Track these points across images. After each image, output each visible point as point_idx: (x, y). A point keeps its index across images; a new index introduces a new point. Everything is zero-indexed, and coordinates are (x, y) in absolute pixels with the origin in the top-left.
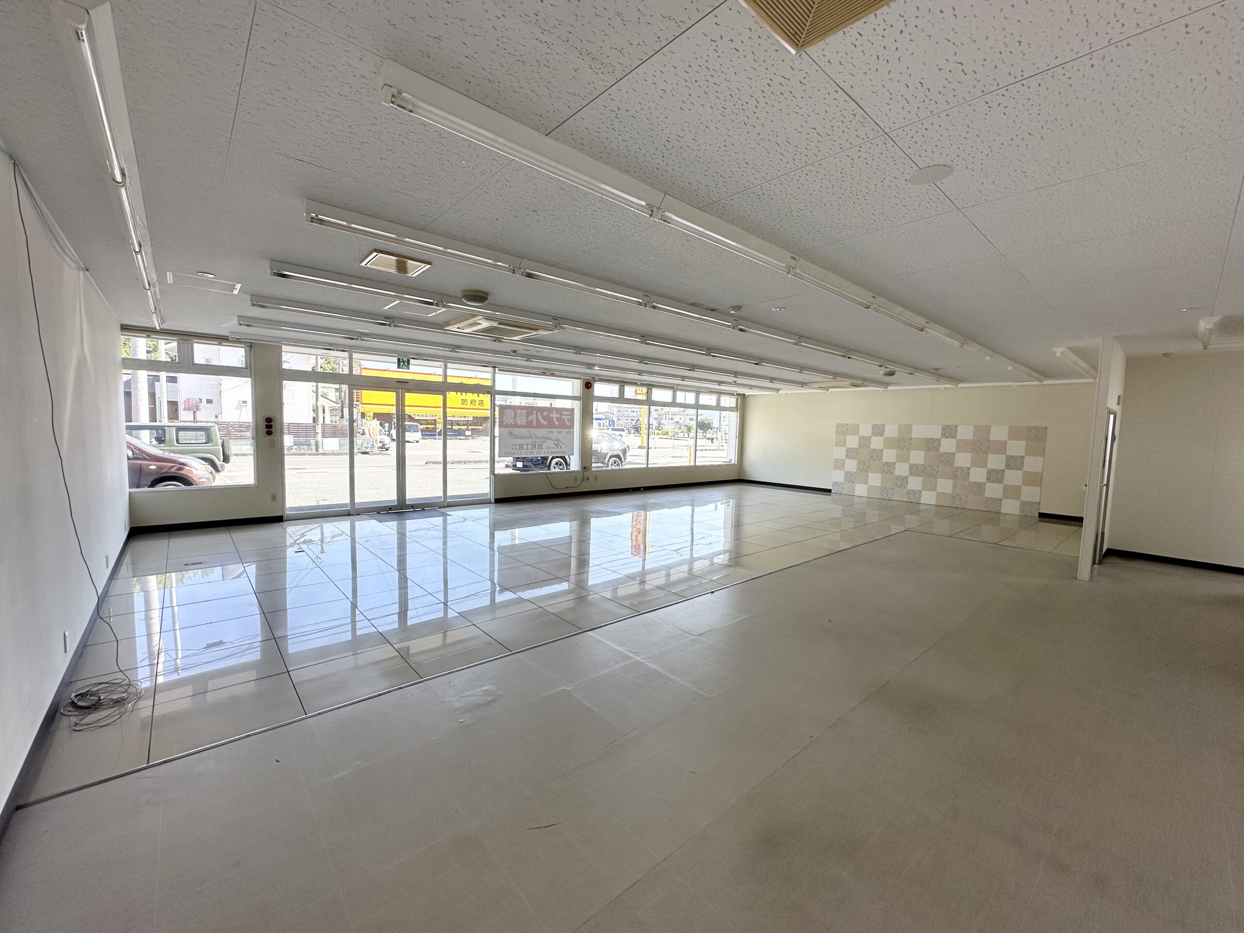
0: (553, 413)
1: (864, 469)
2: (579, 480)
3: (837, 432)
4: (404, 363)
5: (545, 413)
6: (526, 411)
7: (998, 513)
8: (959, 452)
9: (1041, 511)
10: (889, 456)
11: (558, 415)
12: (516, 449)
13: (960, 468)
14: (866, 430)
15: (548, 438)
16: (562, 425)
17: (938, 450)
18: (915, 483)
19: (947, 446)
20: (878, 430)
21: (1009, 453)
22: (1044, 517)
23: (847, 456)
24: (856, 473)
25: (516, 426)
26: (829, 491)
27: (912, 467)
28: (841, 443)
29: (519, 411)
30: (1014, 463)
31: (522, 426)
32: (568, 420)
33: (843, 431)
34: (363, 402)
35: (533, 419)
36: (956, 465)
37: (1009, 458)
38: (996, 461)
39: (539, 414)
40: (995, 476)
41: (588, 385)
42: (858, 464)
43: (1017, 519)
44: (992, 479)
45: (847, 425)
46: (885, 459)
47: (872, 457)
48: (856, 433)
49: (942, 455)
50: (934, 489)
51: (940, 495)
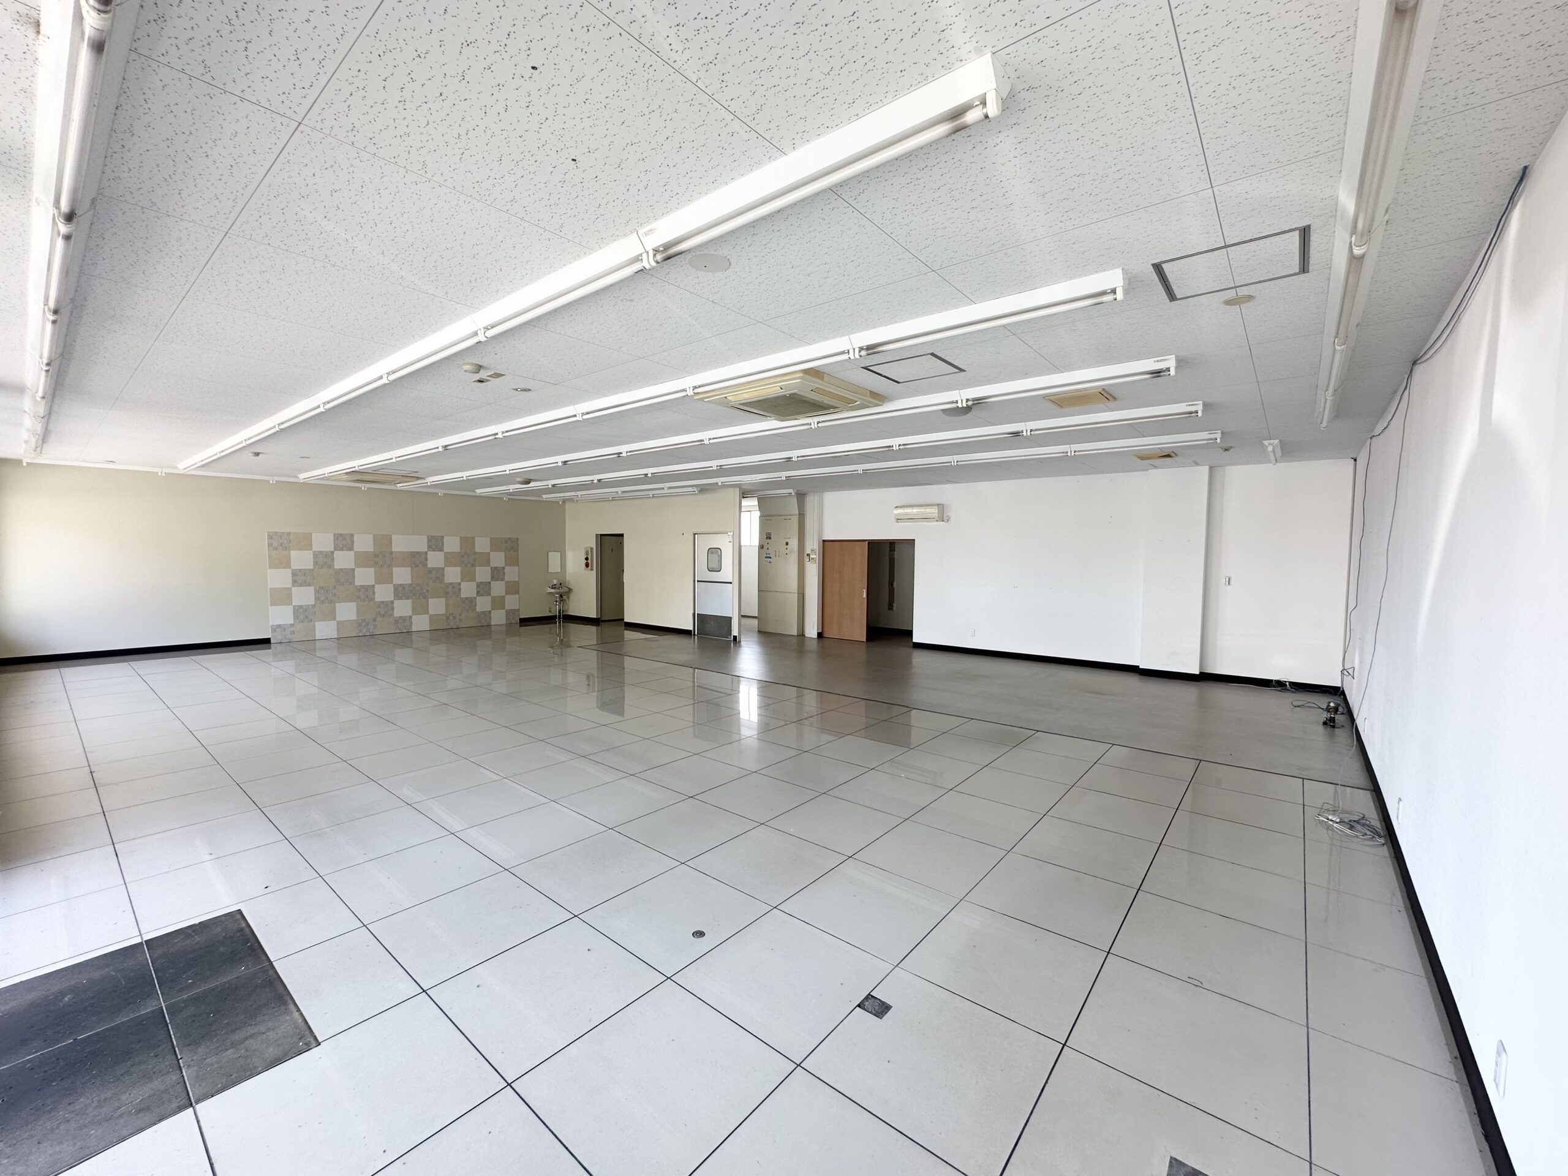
1: (327, 599)
3: (270, 545)
7: (489, 626)
8: (448, 566)
9: (522, 617)
10: (365, 576)
13: (451, 583)
14: (323, 542)
17: (426, 565)
18: (403, 608)
19: (435, 560)
20: (344, 542)
21: (492, 565)
22: (525, 622)
23: (294, 582)
24: (314, 606)
26: (267, 641)
27: (397, 588)
28: (279, 562)
30: (497, 574)
33: (280, 544)
36: (446, 581)
37: (494, 569)
38: (483, 574)
40: (483, 589)
42: (317, 592)
43: (505, 628)
44: (482, 592)
45: (289, 534)
46: (358, 582)
47: (337, 581)
48: (309, 546)
49: (430, 571)
50: (426, 611)
51: (433, 619)
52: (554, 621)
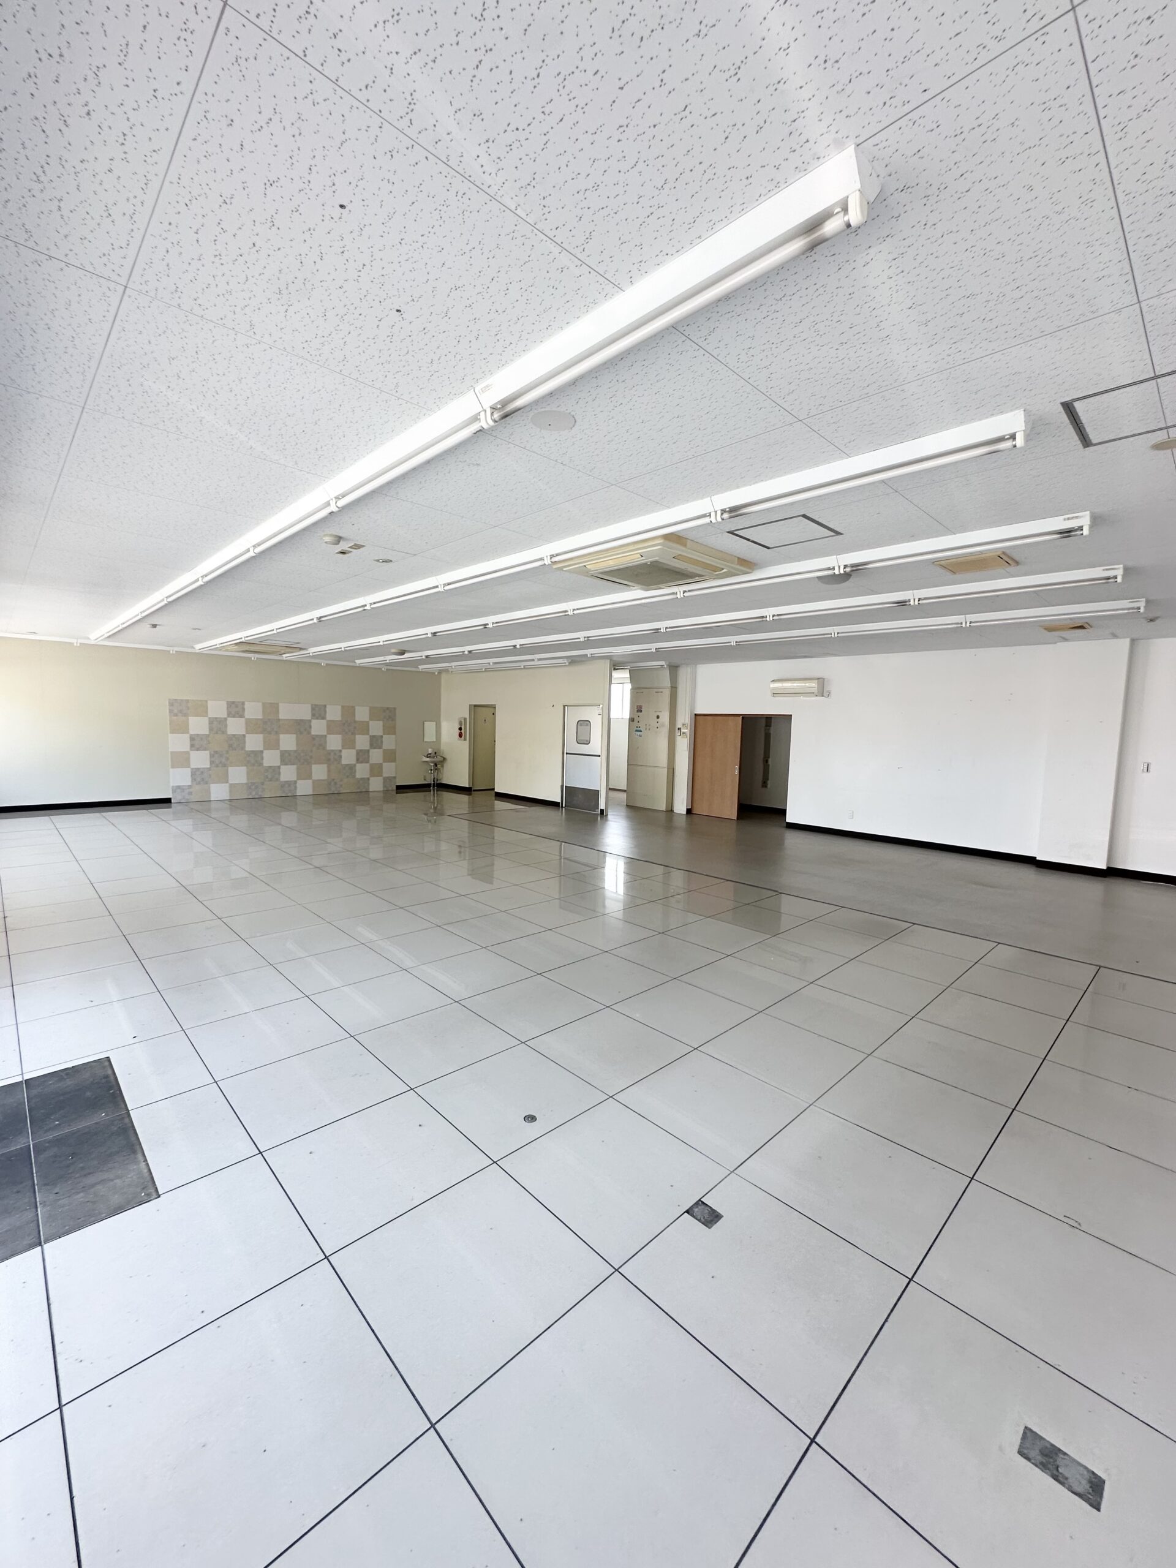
1: (220, 763)
3: (171, 711)
7: (368, 792)
8: (330, 734)
9: (398, 784)
10: (254, 742)
13: (332, 751)
14: (217, 709)
17: (309, 733)
18: (288, 773)
19: (318, 727)
20: (236, 709)
21: (371, 733)
22: (401, 789)
23: (192, 746)
24: (209, 769)
26: (167, 801)
27: (283, 754)
28: (179, 728)
30: (376, 742)
33: (180, 711)
36: (328, 748)
37: (372, 738)
38: (362, 742)
42: (212, 756)
43: (381, 795)
44: (361, 760)
45: (187, 701)
46: (248, 748)
47: (230, 746)
48: (204, 713)
49: (314, 738)
50: (309, 777)
51: (316, 784)
52: (428, 789)
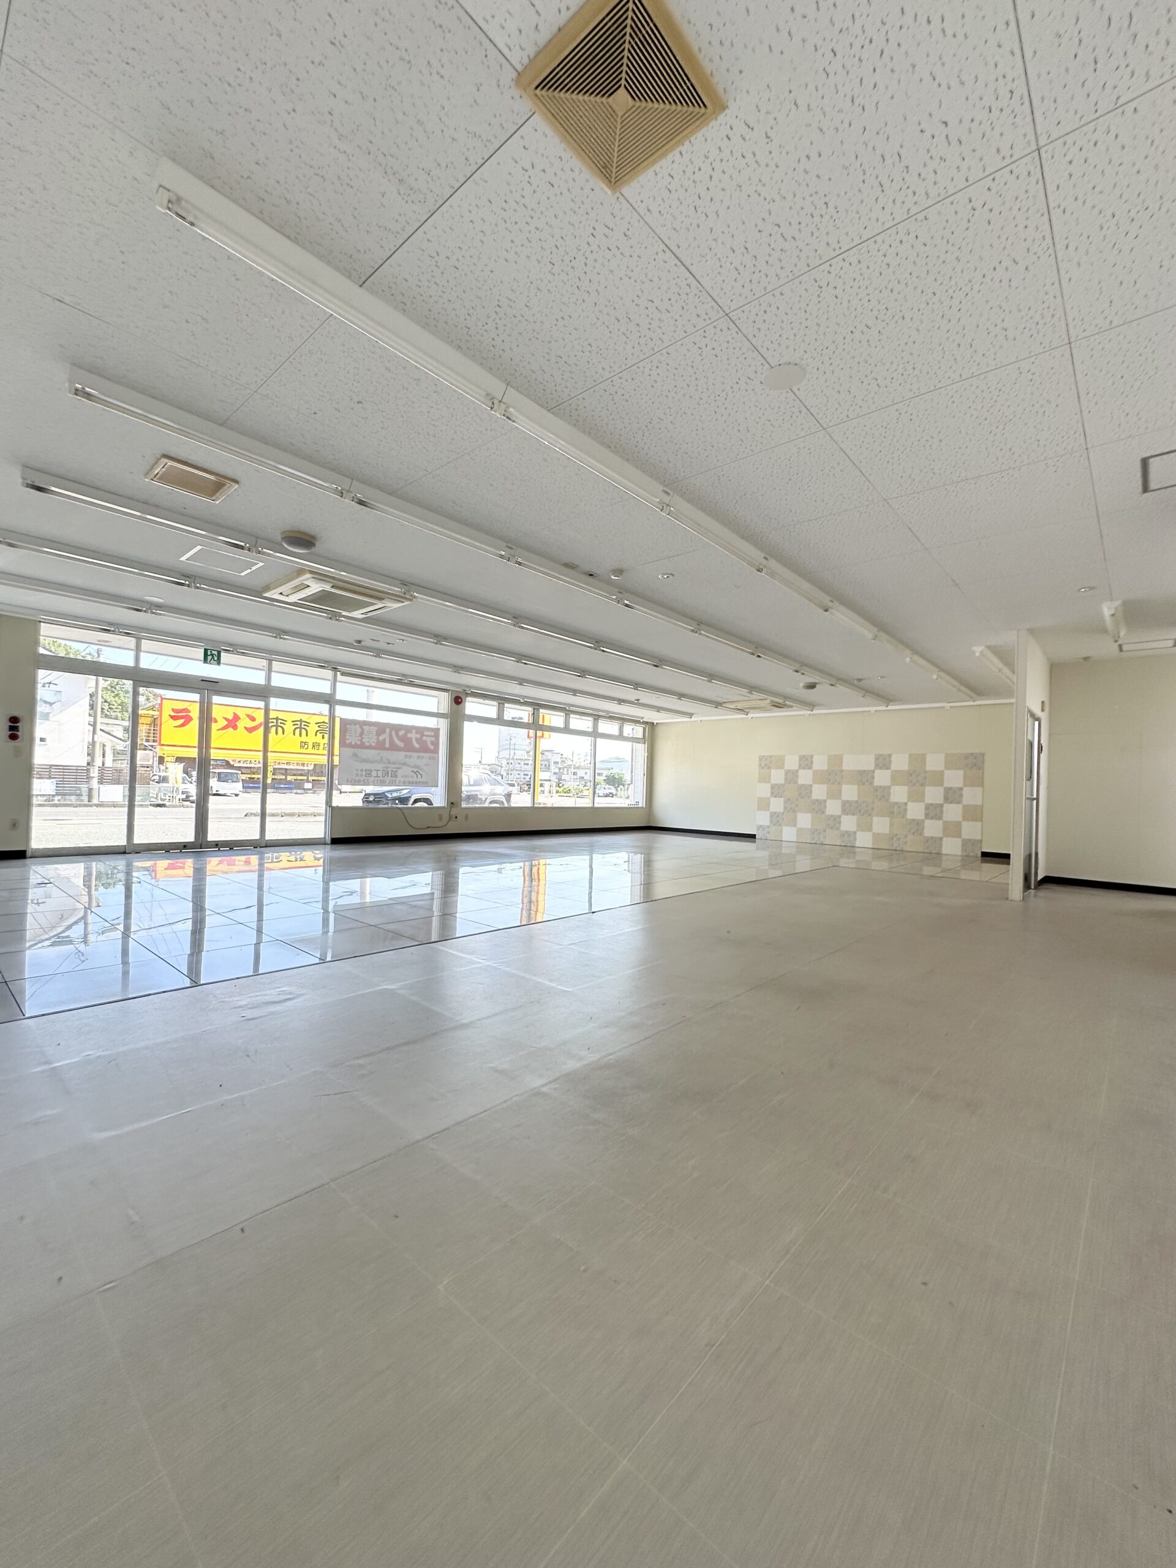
0: (412, 733)
1: (792, 809)
2: (446, 817)
3: (760, 765)
4: (213, 657)
5: (401, 733)
6: (376, 728)
7: (939, 854)
8: (895, 785)
9: (983, 850)
11: (418, 736)
12: (362, 775)
13: (896, 803)
14: (792, 763)
15: (405, 764)
16: (424, 749)
17: (872, 783)
18: (848, 823)
19: (882, 778)
20: (806, 762)
21: (946, 785)
22: (985, 856)
23: (772, 793)
24: (783, 813)
25: (362, 746)
26: (753, 836)
27: (845, 804)
28: (765, 779)
29: (366, 728)
30: (953, 795)
31: (370, 747)
32: (432, 743)
33: (767, 763)
34: (162, 743)
35: (384, 740)
36: (891, 800)
37: (948, 790)
38: (933, 795)
39: (393, 733)
40: (934, 812)
41: (458, 700)
42: (786, 802)
43: (960, 858)
44: (931, 815)
45: (771, 757)
46: (814, 796)
47: (800, 794)
48: (782, 766)
49: (876, 789)
50: (870, 829)
51: (876, 836)
